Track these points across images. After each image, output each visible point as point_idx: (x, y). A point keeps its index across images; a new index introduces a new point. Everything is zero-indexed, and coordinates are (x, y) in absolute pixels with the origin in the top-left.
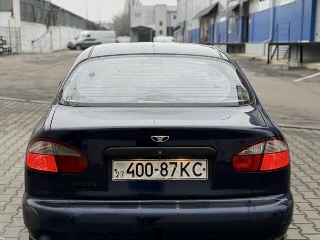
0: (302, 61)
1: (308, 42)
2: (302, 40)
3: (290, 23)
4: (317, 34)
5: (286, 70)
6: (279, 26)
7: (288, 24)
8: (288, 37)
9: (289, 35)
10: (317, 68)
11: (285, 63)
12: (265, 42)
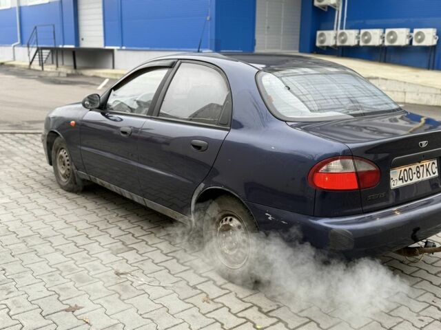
0: (75, 67)
1: (73, 46)
2: (64, 44)
3: (54, 26)
4: (83, 39)
5: (64, 77)
6: (37, 28)
7: (52, 27)
8: (53, 40)
9: (54, 38)
10: (98, 75)
11: (51, 68)
12: (13, 45)
